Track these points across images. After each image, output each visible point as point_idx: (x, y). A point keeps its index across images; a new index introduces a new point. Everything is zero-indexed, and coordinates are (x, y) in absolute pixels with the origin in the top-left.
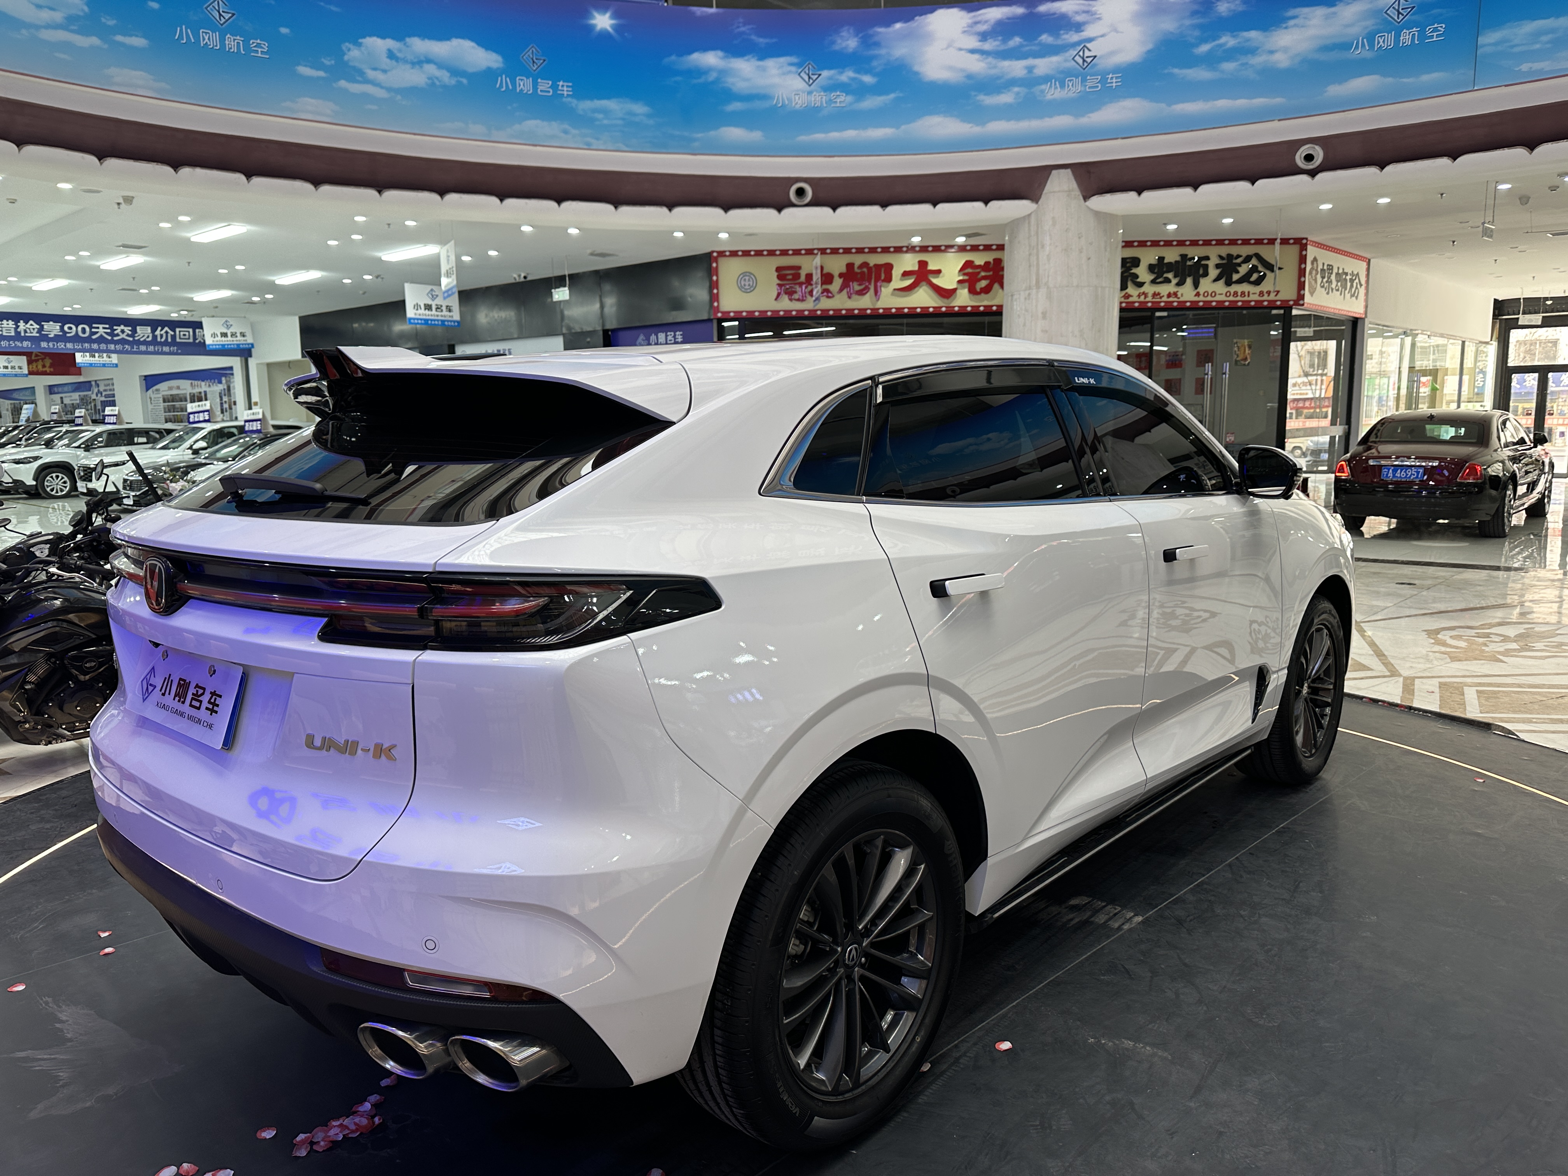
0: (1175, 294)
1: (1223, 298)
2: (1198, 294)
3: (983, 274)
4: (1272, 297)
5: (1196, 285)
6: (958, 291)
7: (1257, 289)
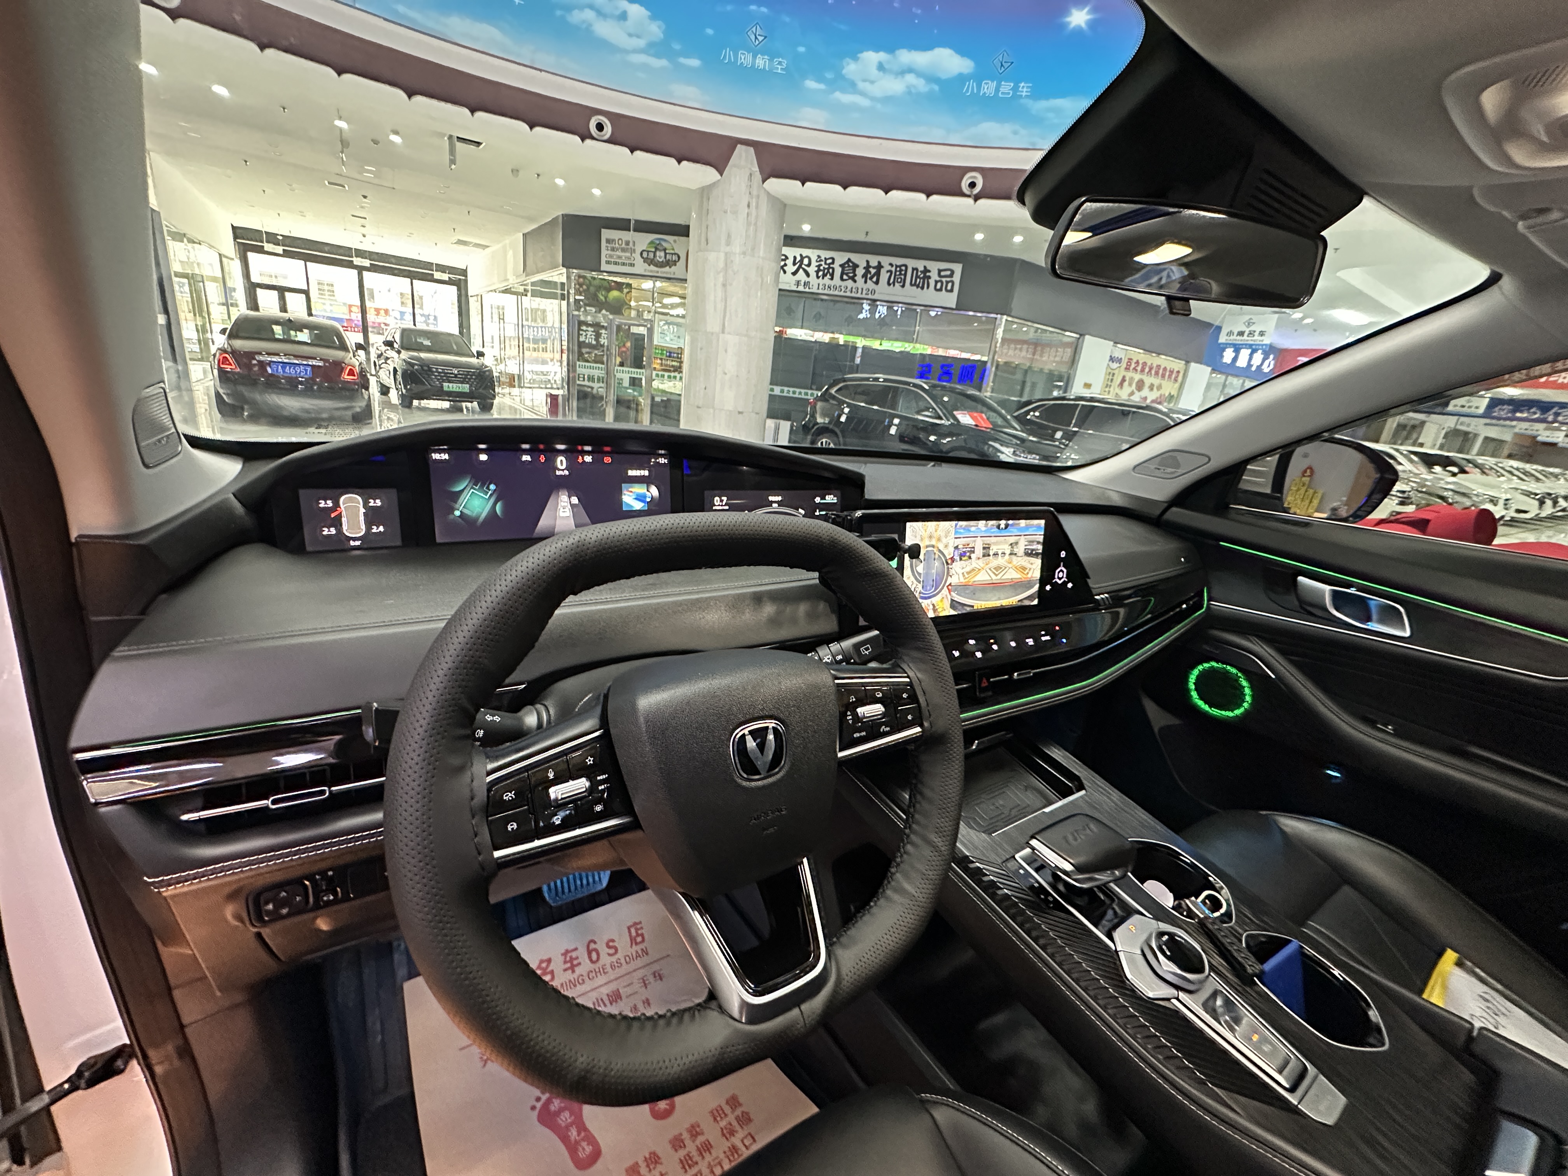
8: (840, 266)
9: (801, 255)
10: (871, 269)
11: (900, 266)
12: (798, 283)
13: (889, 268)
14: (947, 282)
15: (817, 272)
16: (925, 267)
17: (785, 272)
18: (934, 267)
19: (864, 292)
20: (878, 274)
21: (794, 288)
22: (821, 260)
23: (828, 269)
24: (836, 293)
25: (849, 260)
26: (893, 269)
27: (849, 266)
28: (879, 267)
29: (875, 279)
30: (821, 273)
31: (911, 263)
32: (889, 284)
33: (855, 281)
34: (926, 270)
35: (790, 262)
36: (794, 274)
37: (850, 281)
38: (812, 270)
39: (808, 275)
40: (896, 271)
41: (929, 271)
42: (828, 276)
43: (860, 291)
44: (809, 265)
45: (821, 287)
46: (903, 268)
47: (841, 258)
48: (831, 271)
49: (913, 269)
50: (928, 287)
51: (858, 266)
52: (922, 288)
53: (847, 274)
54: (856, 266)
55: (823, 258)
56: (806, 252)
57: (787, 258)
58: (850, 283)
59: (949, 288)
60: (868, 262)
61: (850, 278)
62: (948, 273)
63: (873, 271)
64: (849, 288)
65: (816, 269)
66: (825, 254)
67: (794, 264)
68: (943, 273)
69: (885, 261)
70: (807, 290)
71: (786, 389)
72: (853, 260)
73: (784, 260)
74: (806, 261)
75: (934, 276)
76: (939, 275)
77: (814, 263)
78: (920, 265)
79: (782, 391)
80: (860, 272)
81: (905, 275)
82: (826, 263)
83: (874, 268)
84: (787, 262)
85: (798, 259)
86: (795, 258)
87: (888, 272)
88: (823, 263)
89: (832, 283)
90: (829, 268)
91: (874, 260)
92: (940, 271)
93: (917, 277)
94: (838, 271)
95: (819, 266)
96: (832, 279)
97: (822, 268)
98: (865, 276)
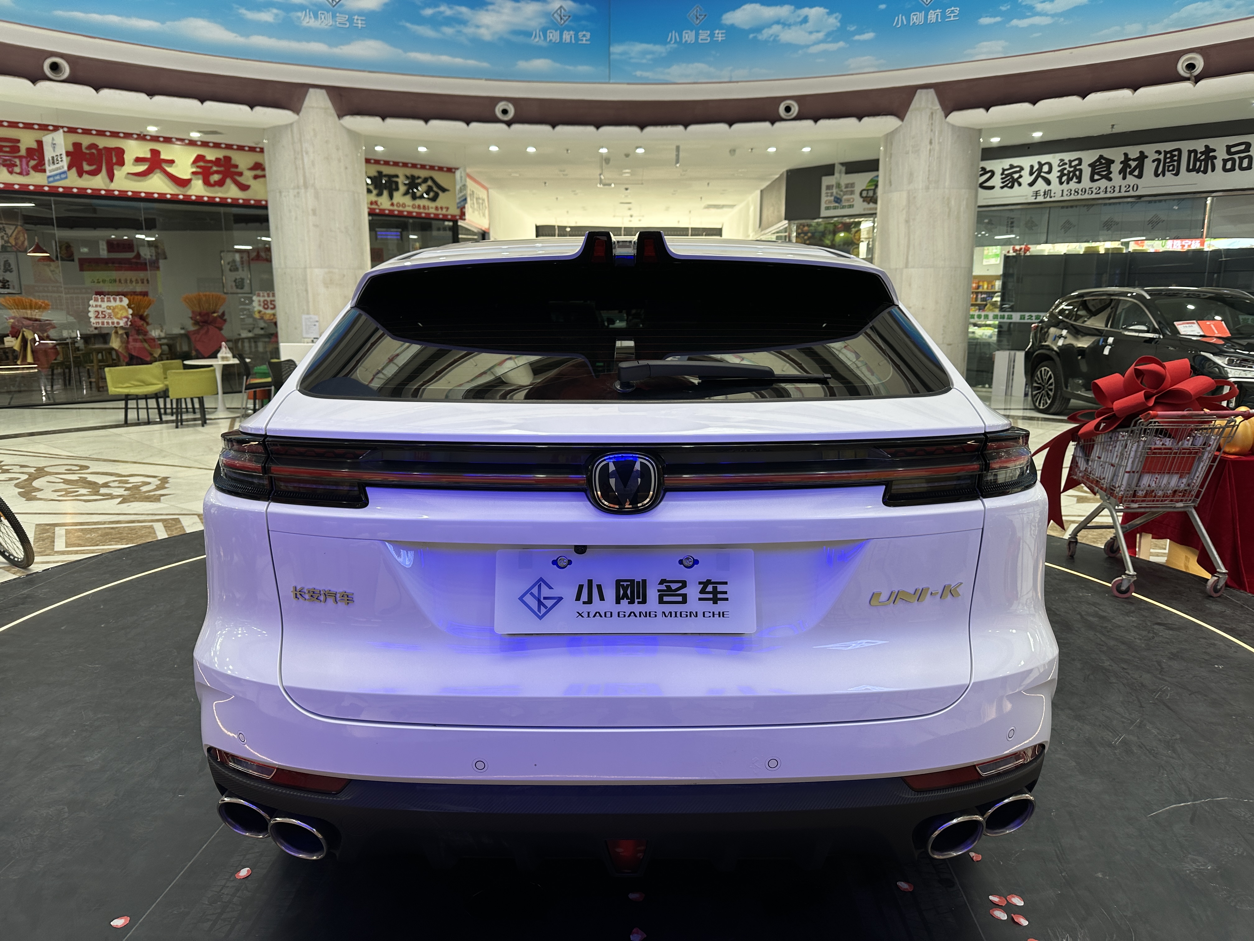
0: (376, 203)
1: (410, 209)
2: (392, 205)
3: (215, 168)
4: (444, 212)
5: (391, 197)
6: (193, 182)
7: (432, 205)
8: (1089, 165)
9: (1039, 163)
10: (1131, 162)
11: (1171, 152)
12: (1036, 194)
13: (1156, 156)
14: (1241, 159)
15: (1060, 178)
16: (1207, 147)
17: (1020, 184)
18: (1219, 145)
19: (1123, 189)
20: (1141, 166)
21: (1032, 200)
22: (1066, 164)
23: (1074, 172)
24: (1086, 196)
25: (1101, 157)
26: (1162, 157)
27: (1101, 163)
28: (1142, 157)
29: (1136, 173)
30: (1065, 178)
31: (1186, 146)
32: (1157, 175)
33: (1110, 180)
34: (1208, 150)
35: (1026, 173)
36: (1031, 184)
37: (1104, 180)
38: (1053, 177)
39: (1048, 182)
40: (1165, 158)
41: (1214, 151)
42: (1075, 180)
43: (1117, 189)
44: (1049, 172)
45: (1065, 193)
46: (1176, 153)
47: (1089, 157)
48: (1077, 173)
49: (1190, 152)
50: (1213, 170)
51: (1113, 162)
52: (1205, 172)
53: (1098, 174)
54: (1110, 162)
55: (1066, 161)
56: (1044, 158)
57: (1022, 169)
58: (1103, 183)
59: (1245, 163)
60: (1126, 155)
61: (1103, 177)
62: (1242, 147)
63: (1133, 164)
64: (1103, 188)
65: (1059, 174)
66: (1067, 156)
67: (1031, 174)
68: (1233, 150)
69: (1150, 150)
70: (1048, 199)
71: (1027, 314)
72: (1105, 156)
73: (1019, 172)
74: (1046, 168)
75: (1221, 154)
76: (1229, 152)
77: (1056, 169)
78: (1199, 145)
79: (1022, 317)
80: (1116, 168)
81: (1179, 161)
82: (1070, 166)
83: (1134, 160)
84: (1022, 173)
85: (1036, 167)
86: (1032, 167)
87: (1154, 161)
88: (1067, 166)
89: (1080, 186)
90: (1076, 170)
91: (1134, 152)
92: (1229, 148)
93: (1196, 160)
94: (1087, 172)
95: (1061, 171)
96: (1079, 182)
97: (1066, 172)
98: (1123, 172)
